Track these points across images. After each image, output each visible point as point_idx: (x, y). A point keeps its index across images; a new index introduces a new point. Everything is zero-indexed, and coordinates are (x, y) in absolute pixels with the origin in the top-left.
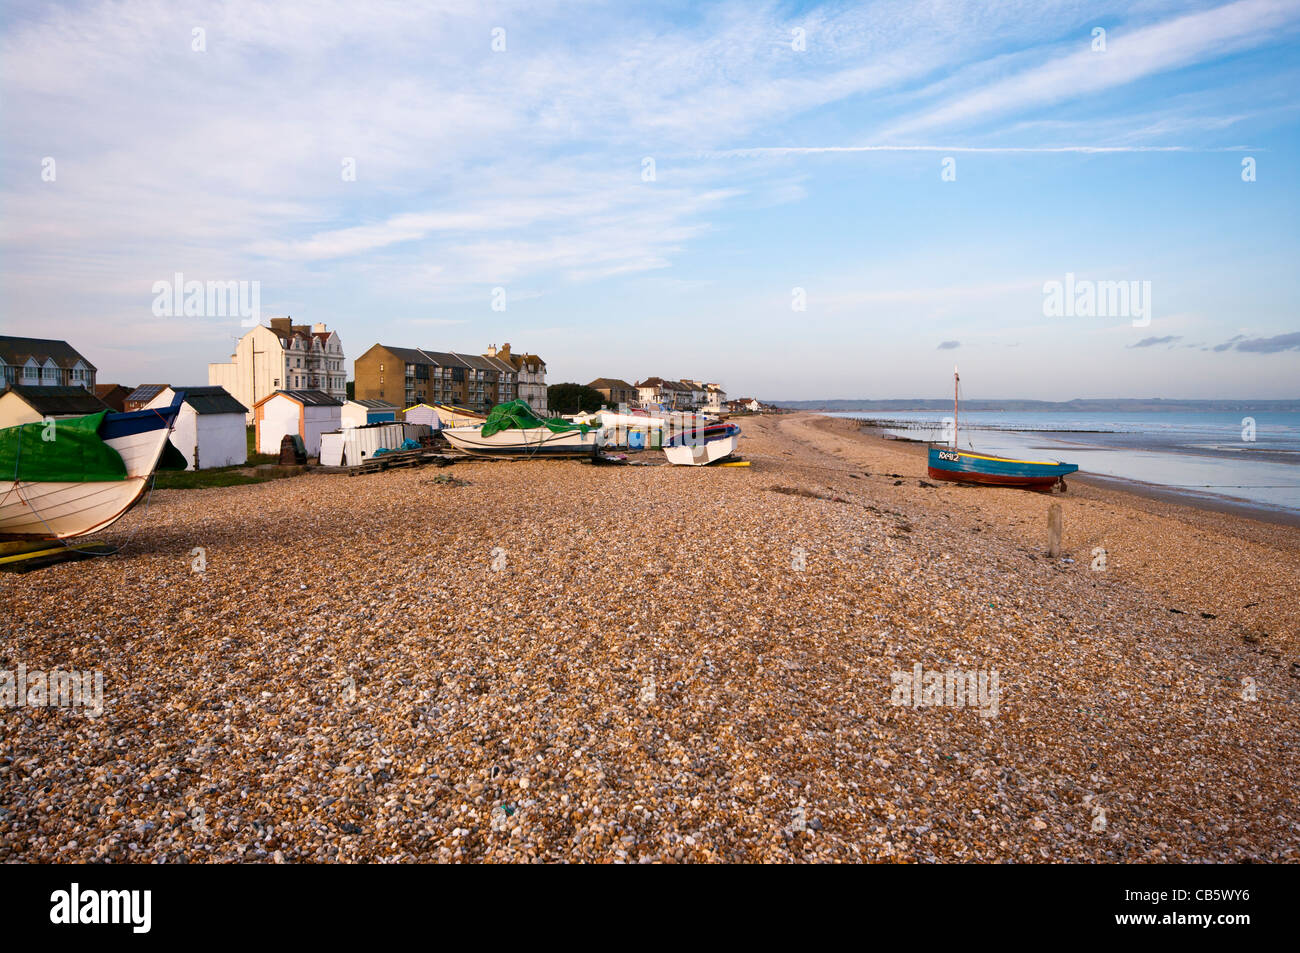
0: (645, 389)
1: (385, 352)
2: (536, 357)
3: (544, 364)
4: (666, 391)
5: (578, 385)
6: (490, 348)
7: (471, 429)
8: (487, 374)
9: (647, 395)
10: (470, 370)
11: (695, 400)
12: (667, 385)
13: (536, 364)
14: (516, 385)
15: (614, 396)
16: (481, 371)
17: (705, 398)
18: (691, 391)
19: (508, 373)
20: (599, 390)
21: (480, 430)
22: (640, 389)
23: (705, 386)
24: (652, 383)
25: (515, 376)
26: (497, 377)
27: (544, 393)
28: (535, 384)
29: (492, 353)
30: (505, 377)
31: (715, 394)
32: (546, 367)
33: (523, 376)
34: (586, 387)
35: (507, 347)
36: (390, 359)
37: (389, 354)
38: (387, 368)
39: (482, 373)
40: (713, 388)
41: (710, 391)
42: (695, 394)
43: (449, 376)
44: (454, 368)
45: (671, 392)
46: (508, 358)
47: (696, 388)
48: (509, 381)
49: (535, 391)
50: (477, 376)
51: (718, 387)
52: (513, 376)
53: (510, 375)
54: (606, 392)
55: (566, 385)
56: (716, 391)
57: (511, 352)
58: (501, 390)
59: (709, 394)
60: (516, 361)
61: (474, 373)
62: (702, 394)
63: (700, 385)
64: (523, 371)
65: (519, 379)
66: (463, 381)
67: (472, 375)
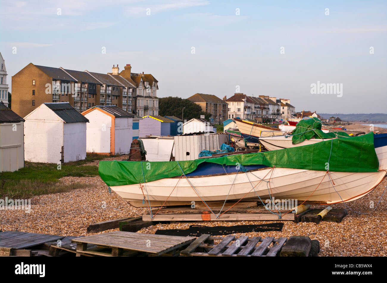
0: (231, 103)
1: (37, 71)
2: (150, 75)
3: (157, 81)
4: (249, 105)
5: (180, 99)
6: (114, 68)
7: (283, 138)
8: (113, 89)
9: (234, 107)
10: (101, 85)
11: (271, 112)
12: (249, 100)
13: (151, 80)
14: (135, 98)
15: (209, 108)
16: (109, 86)
17: (278, 110)
18: (268, 105)
19: (129, 88)
20: (197, 103)
21: (291, 138)
22: (228, 102)
23: (279, 101)
24: (237, 98)
25: (134, 90)
26: (121, 92)
27: (156, 104)
28: (150, 97)
29: (115, 72)
30: (127, 92)
31: (286, 108)
32: (158, 84)
33: (140, 91)
34: (187, 100)
35: (128, 67)
36: (41, 76)
37: (41, 72)
38: (38, 83)
39: (110, 88)
40: (284, 103)
41: (283, 105)
42: (271, 107)
43: (86, 90)
44: (90, 84)
45: (253, 106)
46: (129, 76)
47: (271, 103)
48: (130, 94)
49: (150, 103)
50: (106, 90)
51: (288, 102)
52: (133, 90)
53: (131, 90)
54: (203, 104)
55: (170, 98)
56: (287, 105)
57: (132, 72)
58: (124, 101)
59: (282, 108)
60: (134, 78)
61: (104, 88)
62: (276, 108)
63: (274, 100)
64: (141, 87)
65: (138, 93)
66: (96, 94)
67: (102, 90)
